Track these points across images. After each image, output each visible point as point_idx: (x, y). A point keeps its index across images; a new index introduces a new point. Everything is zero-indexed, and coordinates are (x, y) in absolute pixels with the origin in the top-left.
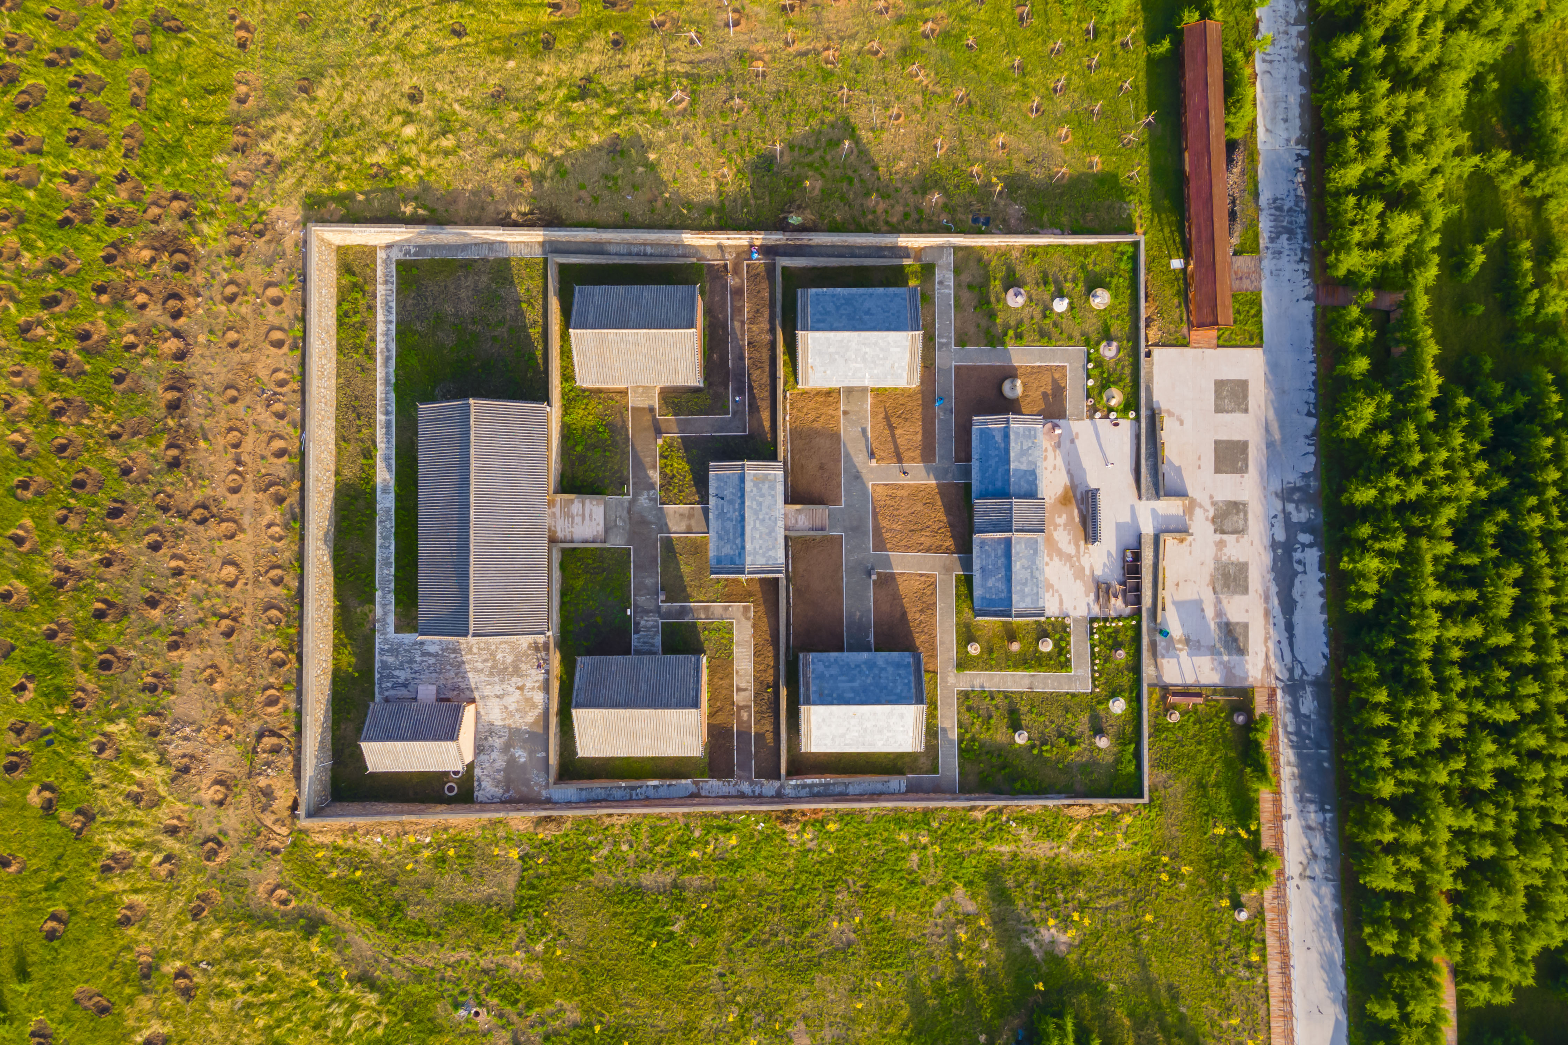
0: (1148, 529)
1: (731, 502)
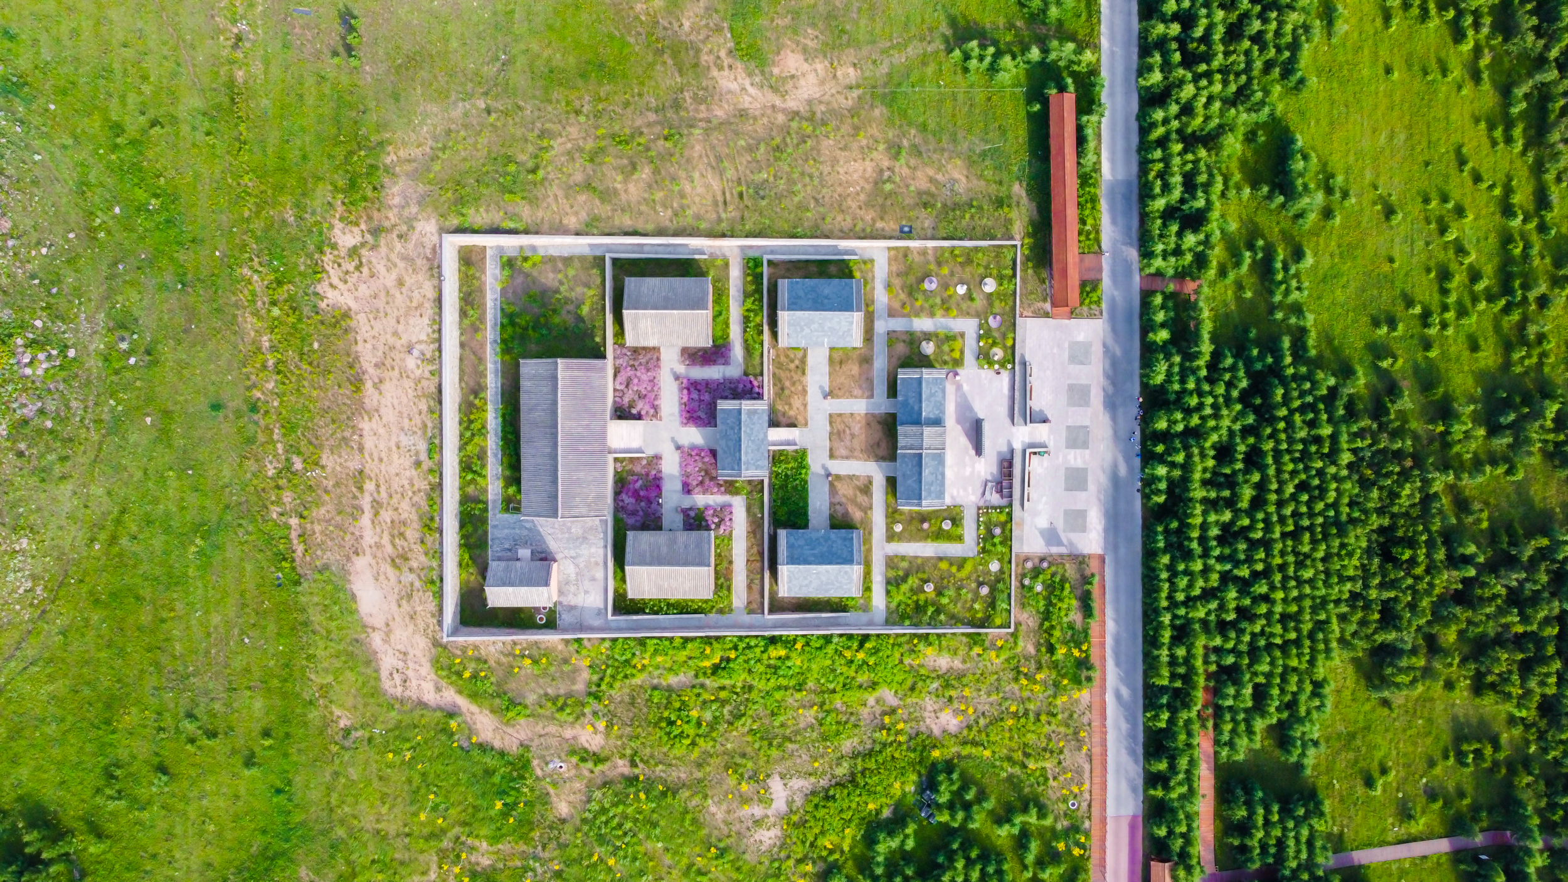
0: (1018, 446)
1: (732, 428)
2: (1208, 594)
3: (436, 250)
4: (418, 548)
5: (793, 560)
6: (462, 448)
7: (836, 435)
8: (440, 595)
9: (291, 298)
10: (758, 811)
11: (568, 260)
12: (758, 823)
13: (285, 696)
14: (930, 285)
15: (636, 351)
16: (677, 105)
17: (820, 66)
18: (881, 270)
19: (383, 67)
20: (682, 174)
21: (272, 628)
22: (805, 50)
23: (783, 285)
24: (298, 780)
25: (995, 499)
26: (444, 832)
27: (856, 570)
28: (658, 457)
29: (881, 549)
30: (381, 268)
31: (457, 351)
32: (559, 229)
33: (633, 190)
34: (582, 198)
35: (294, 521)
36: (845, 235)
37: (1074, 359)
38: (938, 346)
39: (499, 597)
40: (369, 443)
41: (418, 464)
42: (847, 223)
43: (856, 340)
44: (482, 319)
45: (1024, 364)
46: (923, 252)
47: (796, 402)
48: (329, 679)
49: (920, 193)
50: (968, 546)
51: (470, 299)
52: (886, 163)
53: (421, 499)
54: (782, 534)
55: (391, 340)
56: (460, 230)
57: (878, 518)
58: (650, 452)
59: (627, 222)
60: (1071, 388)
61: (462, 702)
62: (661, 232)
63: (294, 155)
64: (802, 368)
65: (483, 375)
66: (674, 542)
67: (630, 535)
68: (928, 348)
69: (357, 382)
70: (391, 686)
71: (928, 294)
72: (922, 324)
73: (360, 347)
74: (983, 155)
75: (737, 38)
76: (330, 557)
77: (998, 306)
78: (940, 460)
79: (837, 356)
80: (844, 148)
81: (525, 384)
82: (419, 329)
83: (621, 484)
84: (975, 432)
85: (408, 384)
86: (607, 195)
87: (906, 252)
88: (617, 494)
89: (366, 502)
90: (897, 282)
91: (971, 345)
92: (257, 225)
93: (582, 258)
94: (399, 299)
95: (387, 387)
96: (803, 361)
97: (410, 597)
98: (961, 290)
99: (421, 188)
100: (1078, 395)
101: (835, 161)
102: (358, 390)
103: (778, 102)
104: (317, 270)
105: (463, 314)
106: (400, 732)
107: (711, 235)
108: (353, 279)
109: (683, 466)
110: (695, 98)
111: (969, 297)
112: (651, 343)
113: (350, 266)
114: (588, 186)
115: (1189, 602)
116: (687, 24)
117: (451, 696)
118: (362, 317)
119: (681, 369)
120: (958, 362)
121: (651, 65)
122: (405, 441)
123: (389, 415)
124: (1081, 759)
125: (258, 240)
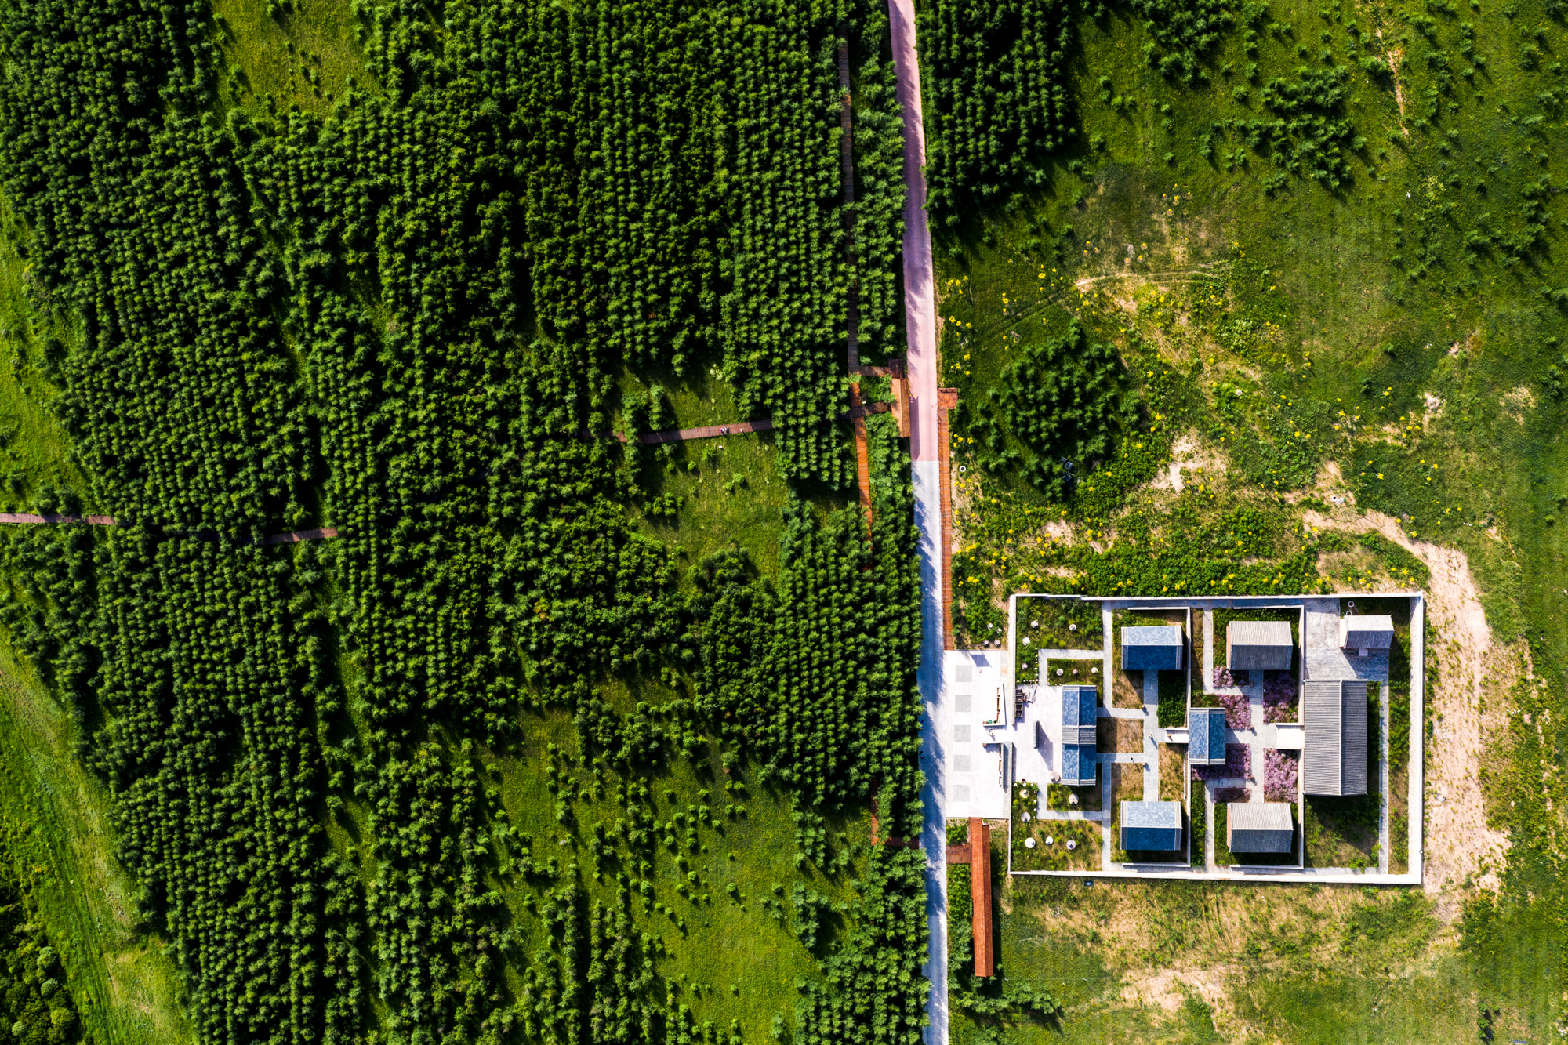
0: (1011, 727)
1: (1215, 744)
2: (884, 621)
3: (1425, 872)
4: (1441, 658)
5: (1172, 649)
6: (1407, 730)
7: (1138, 737)
8: (1426, 624)
9: (1530, 838)
10: (1191, 466)
11: (1330, 863)
12: (1190, 456)
13: (1537, 551)
14: (1071, 843)
15: (1281, 799)
16: (1251, 973)
17: (1149, 1001)
18: (1106, 854)
19: (1462, 1002)
20: (1248, 925)
21: (1547, 600)
22: (1160, 1012)
23: (1177, 847)
24: (1526, 489)
25: (1026, 689)
26: (1419, 450)
27: (1126, 641)
28: (1267, 722)
29: (1106, 654)
30: (1466, 860)
31: (1410, 799)
32: (1334, 886)
33: (1284, 915)
34: (1320, 909)
35: (1530, 677)
36: (1133, 880)
37: (966, 789)
38: (1065, 800)
39: (1383, 623)
40: (1475, 733)
41: (1440, 719)
42: (1131, 887)
43: (1125, 806)
44: (1392, 821)
45: (1005, 786)
46: (1076, 866)
47: (1167, 761)
48: (1505, 563)
49: (1079, 908)
50: (1045, 656)
51: (1400, 835)
52: (1103, 930)
53: (1438, 693)
54: (1178, 667)
55: (1458, 807)
56: (1410, 886)
57: (1108, 677)
58: (1272, 726)
59: (1288, 891)
60: (967, 768)
61: (1407, 546)
62: (1264, 884)
63: (1528, 940)
64: (1163, 786)
65: (1392, 782)
66: (1257, 662)
67: (1288, 667)
68: (1072, 799)
69: (1484, 776)
70: (1460, 558)
71: (1074, 836)
72: (1076, 816)
73: (1481, 802)
74: (1033, 933)
75: (1209, 1021)
76: (1505, 651)
77: (1023, 828)
78: (1066, 720)
79: (1137, 794)
80: (1132, 942)
81: (1363, 777)
82: (1438, 815)
83: (1293, 702)
84: (1041, 740)
85: (1446, 776)
86: (1304, 910)
87: (1089, 867)
88: (1296, 697)
89: (1478, 691)
90: (1094, 846)
91: (1043, 801)
92: (1554, 890)
93: (1321, 866)
94: (1452, 837)
95: (1462, 774)
96: (1162, 791)
97: (1447, 623)
98: (1049, 840)
99: (1435, 916)
100: (962, 764)
101: (1138, 933)
102: (1483, 772)
103: (1179, 975)
104: (1512, 857)
105: (1406, 825)
106: (1453, 524)
107: (1228, 883)
108: (1486, 851)
109: (1248, 717)
110: (1238, 979)
111: (1044, 835)
112: (1272, 805)
113: (1488, 861)
114: (1317, 917)
115: (898, 616)
116: (1244, 1031)
117: (1416, 550)
118: (1480, 824)
119: (1249, 785)
120: (1051, 788)
121: (1270, 1003)
122: (1449, 735)
123: (1461, 753)
124: (959, 503)
125: (1554, 879)
